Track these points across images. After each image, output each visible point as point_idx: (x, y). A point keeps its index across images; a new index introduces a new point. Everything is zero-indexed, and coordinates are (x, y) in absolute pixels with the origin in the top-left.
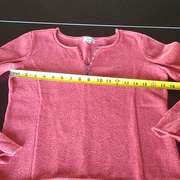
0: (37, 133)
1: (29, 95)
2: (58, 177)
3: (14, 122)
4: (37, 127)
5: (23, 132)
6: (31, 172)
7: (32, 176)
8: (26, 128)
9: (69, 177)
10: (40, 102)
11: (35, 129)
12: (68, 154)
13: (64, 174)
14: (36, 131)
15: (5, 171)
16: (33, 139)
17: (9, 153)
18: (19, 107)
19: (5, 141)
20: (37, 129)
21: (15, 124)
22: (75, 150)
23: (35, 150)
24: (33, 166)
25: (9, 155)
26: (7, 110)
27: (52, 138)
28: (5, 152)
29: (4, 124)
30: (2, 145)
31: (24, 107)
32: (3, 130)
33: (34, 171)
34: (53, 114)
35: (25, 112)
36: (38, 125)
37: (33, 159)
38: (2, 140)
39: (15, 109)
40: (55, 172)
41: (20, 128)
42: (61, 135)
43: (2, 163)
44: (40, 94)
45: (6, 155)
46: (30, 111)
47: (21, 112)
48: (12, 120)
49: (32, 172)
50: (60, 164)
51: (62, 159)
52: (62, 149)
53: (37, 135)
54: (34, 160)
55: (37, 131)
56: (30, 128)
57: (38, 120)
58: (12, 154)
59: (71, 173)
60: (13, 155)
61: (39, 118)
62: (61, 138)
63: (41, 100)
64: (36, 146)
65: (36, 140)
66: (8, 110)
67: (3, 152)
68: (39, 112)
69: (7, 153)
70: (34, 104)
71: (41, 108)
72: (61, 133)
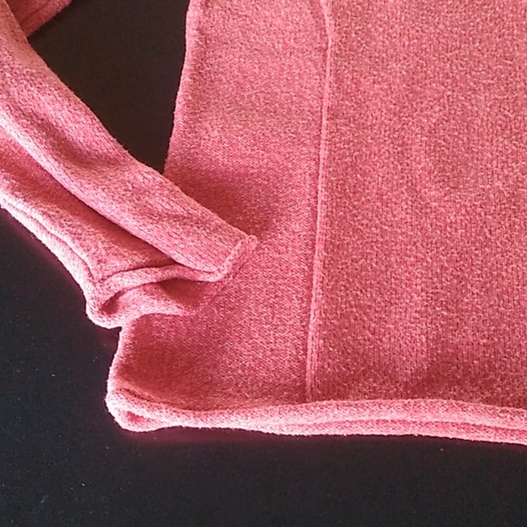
0: (319, 187)
1: (279, 21)
2: (434, 395)
3: (216, 133)
4: (322, 161)
5: (259, 181)
6: (303, 364)
7: (309, 381)
8: (271, 165)
9: (487, 401)
10: (329, 52)
11: (313, 171)
12: (476, 291)
13: (459, 382)
14: (315, 176)
15: (183, 350)
16: (306, 213)
17: (199, 266)
18: (236, 73)
19: (179, 209)
20: (321, 172)
21: (220, 141)
22: (504, 274)
23: (317, 263)
24: (310, 334)
25: (201, 278)
26: (185, 78)
27: (389, 216)
28: (181, 261)
29: (172, 139)
30: (169, 229)
31: (257, 71)
32: (166, 167)
33: (315, 356)
34: (389, 110)
35: (261, 96)
36: (323, 153)
37: (309, 302)
38: (168, 207)
39: (220, 80)
40: (418, 372)
41: (242, 162)
42: (435, 204)
43: (168, 313)
44: (327, 19)
45: (187, 275)
46: (285, 89)
47: (246, 95)
48: (207, 124)
49: (308, 362)
50: (439, 336)
51: (445, 313)
52: (442, 267)
53: (321, 197)
54: (314, 306)
55: (320, 180)
56: (290, 166)
57: (324, 131)
58: (214, 269)
59: (495, 381)
60: (220, 276)
61: (325, 122)
62: (432, 216)
63: (330, 43)
64: (319, 247)
65: (319, 218)
66: (188, 79)
67: (173, 263)
68: (326, 95)
69: (190, 265)
70: (301, 62)
71: (332, 79)
72: (432, 193)
